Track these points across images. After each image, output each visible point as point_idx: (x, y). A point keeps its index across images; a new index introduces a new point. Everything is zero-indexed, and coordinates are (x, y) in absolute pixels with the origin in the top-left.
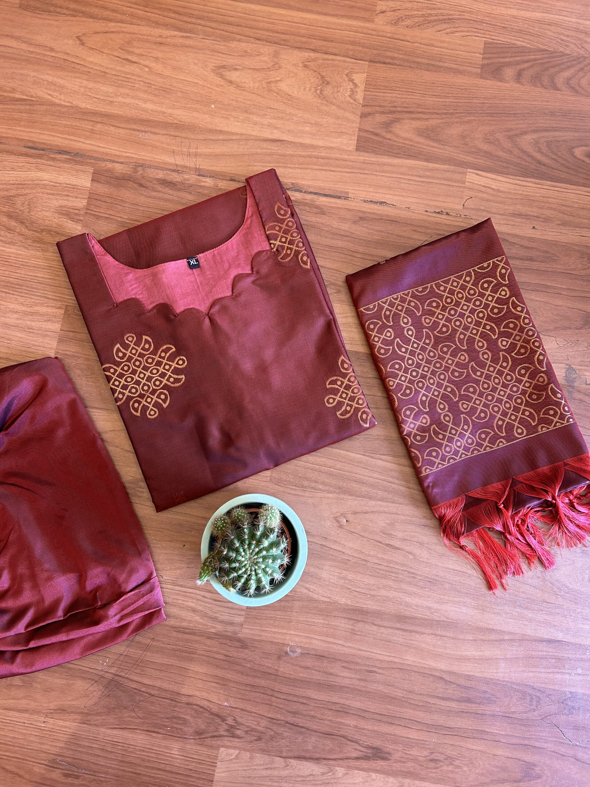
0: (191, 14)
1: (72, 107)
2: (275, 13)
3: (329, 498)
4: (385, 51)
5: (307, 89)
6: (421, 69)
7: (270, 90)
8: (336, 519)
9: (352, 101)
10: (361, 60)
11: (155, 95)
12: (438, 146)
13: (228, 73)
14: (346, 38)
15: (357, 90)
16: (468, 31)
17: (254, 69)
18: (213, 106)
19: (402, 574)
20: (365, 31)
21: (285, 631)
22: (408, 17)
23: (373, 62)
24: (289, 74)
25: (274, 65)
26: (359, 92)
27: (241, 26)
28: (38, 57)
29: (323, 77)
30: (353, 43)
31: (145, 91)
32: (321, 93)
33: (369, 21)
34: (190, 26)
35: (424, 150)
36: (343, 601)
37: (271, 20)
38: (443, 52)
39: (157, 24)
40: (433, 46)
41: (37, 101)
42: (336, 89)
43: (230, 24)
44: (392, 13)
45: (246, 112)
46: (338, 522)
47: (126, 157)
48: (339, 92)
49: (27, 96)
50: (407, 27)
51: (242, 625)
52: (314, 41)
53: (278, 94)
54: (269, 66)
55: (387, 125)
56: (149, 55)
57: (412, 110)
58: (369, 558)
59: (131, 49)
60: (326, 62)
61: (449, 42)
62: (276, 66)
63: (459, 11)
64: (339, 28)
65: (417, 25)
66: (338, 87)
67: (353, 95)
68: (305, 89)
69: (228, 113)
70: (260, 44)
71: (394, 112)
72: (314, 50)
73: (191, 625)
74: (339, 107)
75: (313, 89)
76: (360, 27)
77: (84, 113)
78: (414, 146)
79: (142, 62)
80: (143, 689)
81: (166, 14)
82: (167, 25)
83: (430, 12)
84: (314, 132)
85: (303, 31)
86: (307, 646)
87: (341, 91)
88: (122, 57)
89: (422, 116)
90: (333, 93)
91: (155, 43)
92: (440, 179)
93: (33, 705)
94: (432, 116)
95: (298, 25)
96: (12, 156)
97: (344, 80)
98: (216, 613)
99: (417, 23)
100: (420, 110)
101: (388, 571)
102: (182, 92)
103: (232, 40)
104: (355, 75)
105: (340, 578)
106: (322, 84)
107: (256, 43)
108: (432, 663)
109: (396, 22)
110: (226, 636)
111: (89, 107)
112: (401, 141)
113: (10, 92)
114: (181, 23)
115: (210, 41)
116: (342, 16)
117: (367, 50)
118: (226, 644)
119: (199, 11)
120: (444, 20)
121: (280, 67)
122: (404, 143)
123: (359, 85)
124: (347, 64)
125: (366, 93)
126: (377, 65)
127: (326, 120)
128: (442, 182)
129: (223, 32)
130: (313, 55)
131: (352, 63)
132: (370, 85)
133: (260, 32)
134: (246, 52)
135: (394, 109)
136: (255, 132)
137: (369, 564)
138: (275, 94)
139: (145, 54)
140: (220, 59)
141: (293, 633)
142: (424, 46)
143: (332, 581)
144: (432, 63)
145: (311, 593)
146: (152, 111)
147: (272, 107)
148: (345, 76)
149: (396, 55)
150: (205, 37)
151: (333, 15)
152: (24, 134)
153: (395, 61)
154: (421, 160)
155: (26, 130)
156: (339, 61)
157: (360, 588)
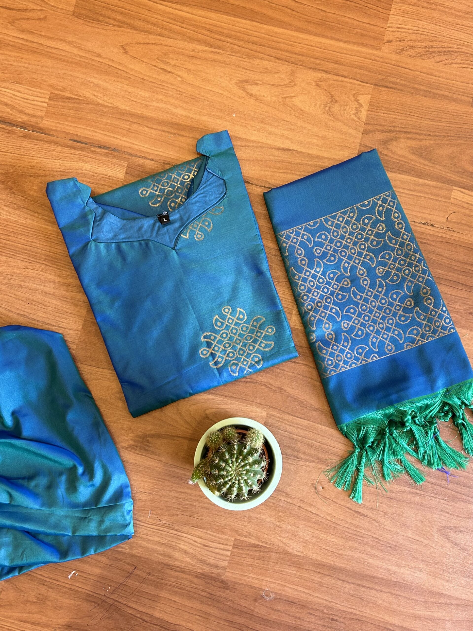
0: (221, 32)
1: (113, 107)
2: (294, 36)
3: (308, 466)
4: (389, 76)
5: (318, 105)
6: (419, 94)
7: (285, 105)
8: (313, 485)
9: (356, 119)
10: (367, 83)
11: (186, 102)
12: (429, 164)
13: (249, 87)
14: (355, 63)
15: (362, 109)
16: (464, 64)
17: (273, 85)
18: (234, 115)
19: (367, 539)
20: (373, 57)
21: (262, 578)
22: (412, 47)
23: (377, 85)
24: (303, 91)
25: (290, 82)
26: (363, 111)
27: (264, 46)
28: (87, 61)
29: (332, 96)
30: (361, 68)
31: (177, 98)
32: (329, 109)
33: (377, 49)
34: (219, 43)
35: (416, 167)
36: (314, 556)
37: (290, 43)
38: (440, 81)
39: (191, 39)
40: (431, 75)
41: (84, 100)
42: (342, 108)
43: (254, 43)
44: (397, 43)
45: (263, 122)
46: (315, 487)
47: (156, 155)
48: (345, 110)
49: (75, 95)
50: (410, 56)
51: (225, 569)
52: (327, 63)
53: (292, 108)
54: (286, 83)
55: (385, 143)
56: (182, 66)
57: (409, 130)
58: (339, 522)
59: (167, 60)
60: (335, 82)
61: (446, 73)
62: (292, 84)
63: (457, 45)
64: (349, 53)
65: (419, 55)
66: (344, 106)
67: (357, 113)
68: (316, 105)
69: (246, 122)
70: (279, 63)
71: (392, 131)
72: (326, 72)
73: (183, 565)
74: (344, 124)
75: (323, 106)
76: (369, 54)
77: (123, 114)
78: (408, 163)
79: (176, 72)
80: (138, 615)
81: (200, 30)
82: (200, 41)
83: (431, 44)
84: (320, 144)
85: (318, 54)
86: (280, 592)
87: (347, 109)
88: (159, 67)
89: (417, 136)
90: (340, 110)
91: (188, 56)
92: (428, 193)
93: (44, 619)
94: (426, 137)
95: (314, 48)
96: (59, 147)
97: (351, 100)
98: (204, 556)
99: (419, 53)
100: (415, 131)
101: (355, 535)
102: (209, 101)
103: (255, 58)
104: (360, 96)
105: (313, 536)
106: (330, 102)
107: (276, 62)
108: (387, 618)
109: (400, 52)
110: (212, 577)
111: (127, 108)
112: (396, 157)
113: (61, 90)
114: (212, 40)
115: (236, 58)
116: (354, 43)
117: (373, 75)
118: (210, 584)
119: (229, 30)
120: (444, 52)
121: (295, 85)
122: (399, 160)
123: (363, 105)
124: (354, 86)
125: (369, 112)
126: (380, 88)
127: (332, 134)
128: (430, 196)
129: (247, 50)
130: (325, 76)
131: (359, 85)
132: (373, 105)
133: (280, 52)
134: (266, 69)
135: (393, 129)
136: (269, 141)
137: (339, 527)
138: (289, 108)
139: (179, 65)
140: (243, 73)
141: (269, 579)
142: (424, 75)
143: (306, 539)
144: (430, 90)
145: (287, 547)
146: (181, 116)
147: (286, 119)
148: (351, 97)
149: (398, 81)
150: (232, 54)
151: (345, 42)
152: (71, 128)
153: (397, 86)
154: (413, 176)
155: (72, 125)
156: (347, 82)
157: (329, 546)
